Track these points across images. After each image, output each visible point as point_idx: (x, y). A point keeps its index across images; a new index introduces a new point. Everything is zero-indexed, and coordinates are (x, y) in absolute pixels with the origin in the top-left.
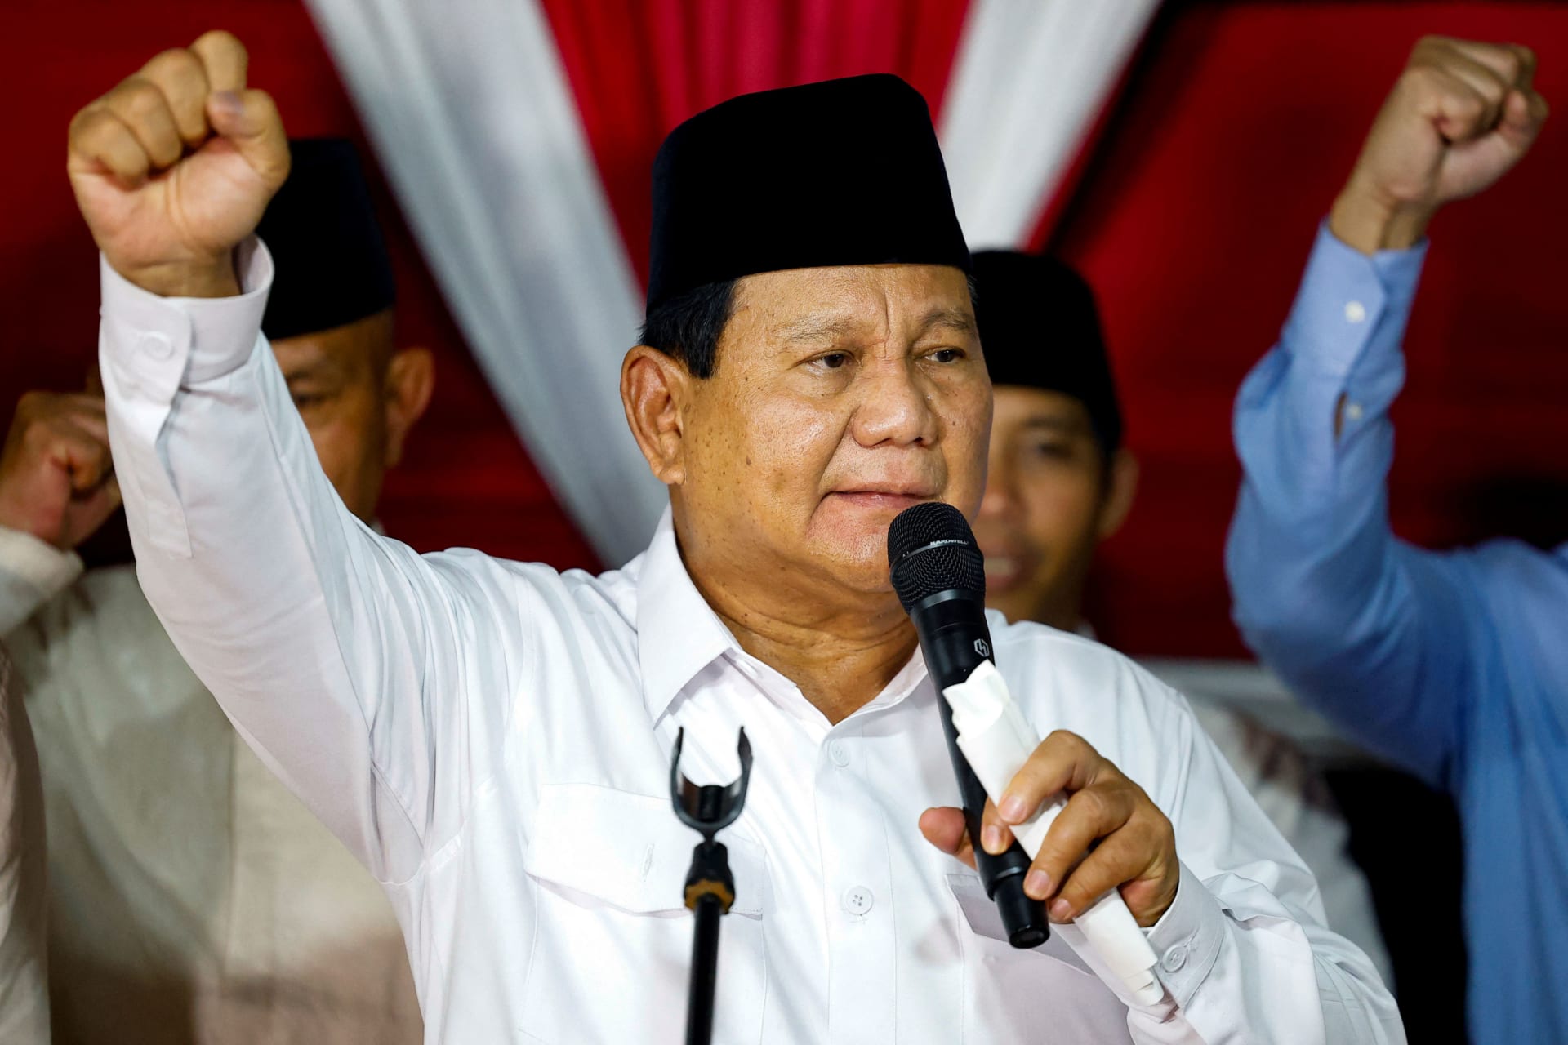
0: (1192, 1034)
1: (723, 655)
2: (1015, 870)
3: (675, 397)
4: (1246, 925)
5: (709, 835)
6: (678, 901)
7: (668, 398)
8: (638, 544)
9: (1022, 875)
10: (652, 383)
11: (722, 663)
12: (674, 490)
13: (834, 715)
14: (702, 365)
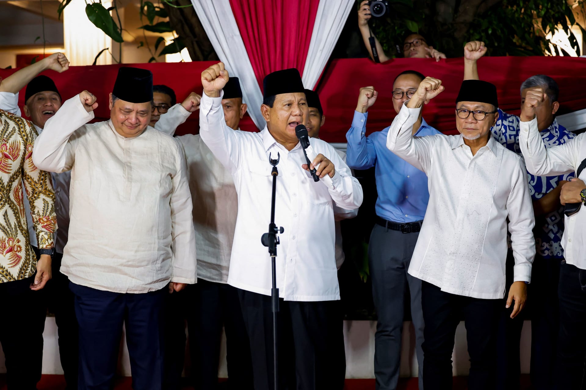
0: (337, 191)
1: (274, 143)
2: (315, 172)
3: (268, 110)
4: (344, 177)
5: (274, 166)
6: (271, 174)
7: (267, 111)
8: (263, 129)
9: (316, 172)
10: (265, 109)
11: (274, 144)
12: (268, 122)
13: (289, 151)
14: (271, 106)
